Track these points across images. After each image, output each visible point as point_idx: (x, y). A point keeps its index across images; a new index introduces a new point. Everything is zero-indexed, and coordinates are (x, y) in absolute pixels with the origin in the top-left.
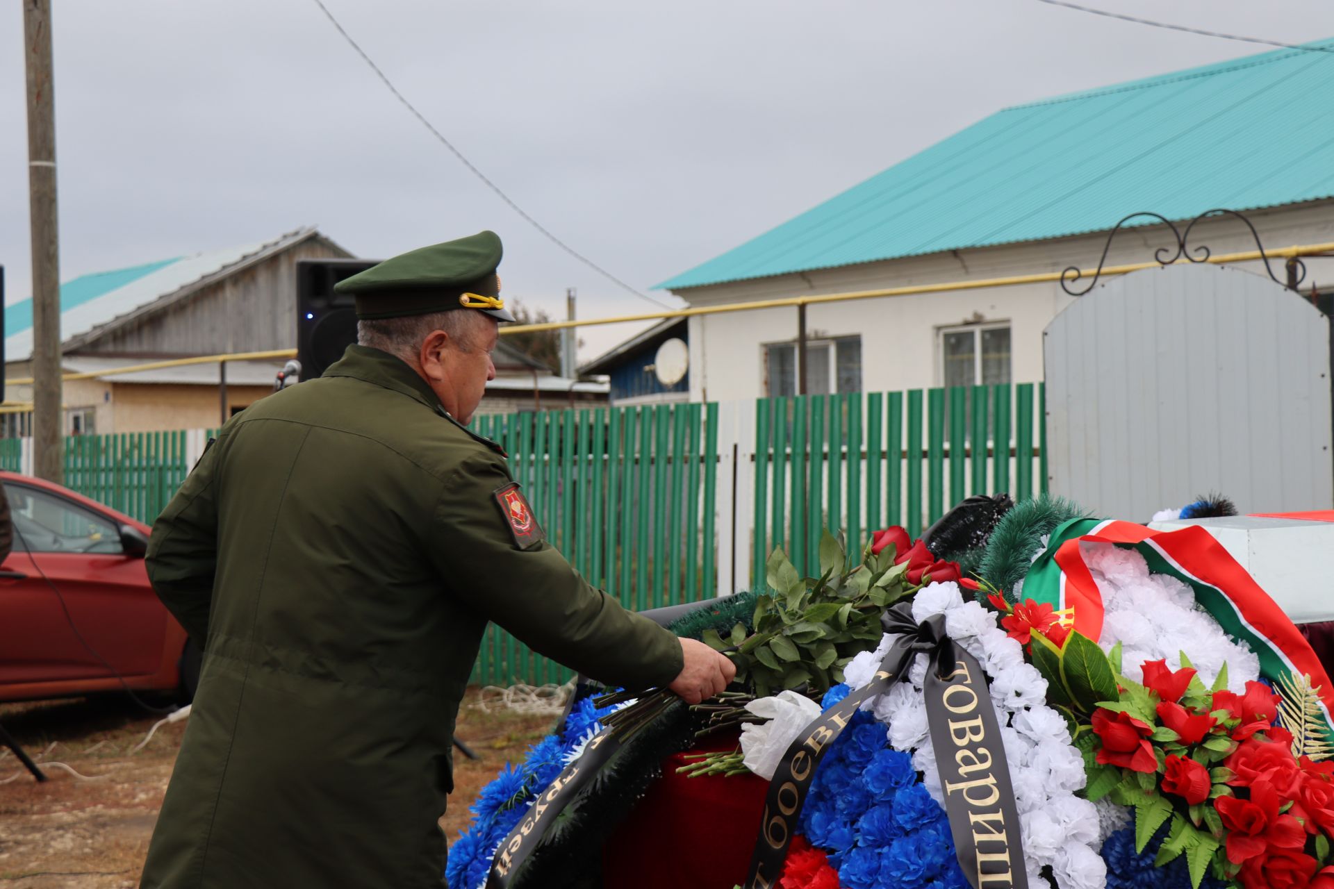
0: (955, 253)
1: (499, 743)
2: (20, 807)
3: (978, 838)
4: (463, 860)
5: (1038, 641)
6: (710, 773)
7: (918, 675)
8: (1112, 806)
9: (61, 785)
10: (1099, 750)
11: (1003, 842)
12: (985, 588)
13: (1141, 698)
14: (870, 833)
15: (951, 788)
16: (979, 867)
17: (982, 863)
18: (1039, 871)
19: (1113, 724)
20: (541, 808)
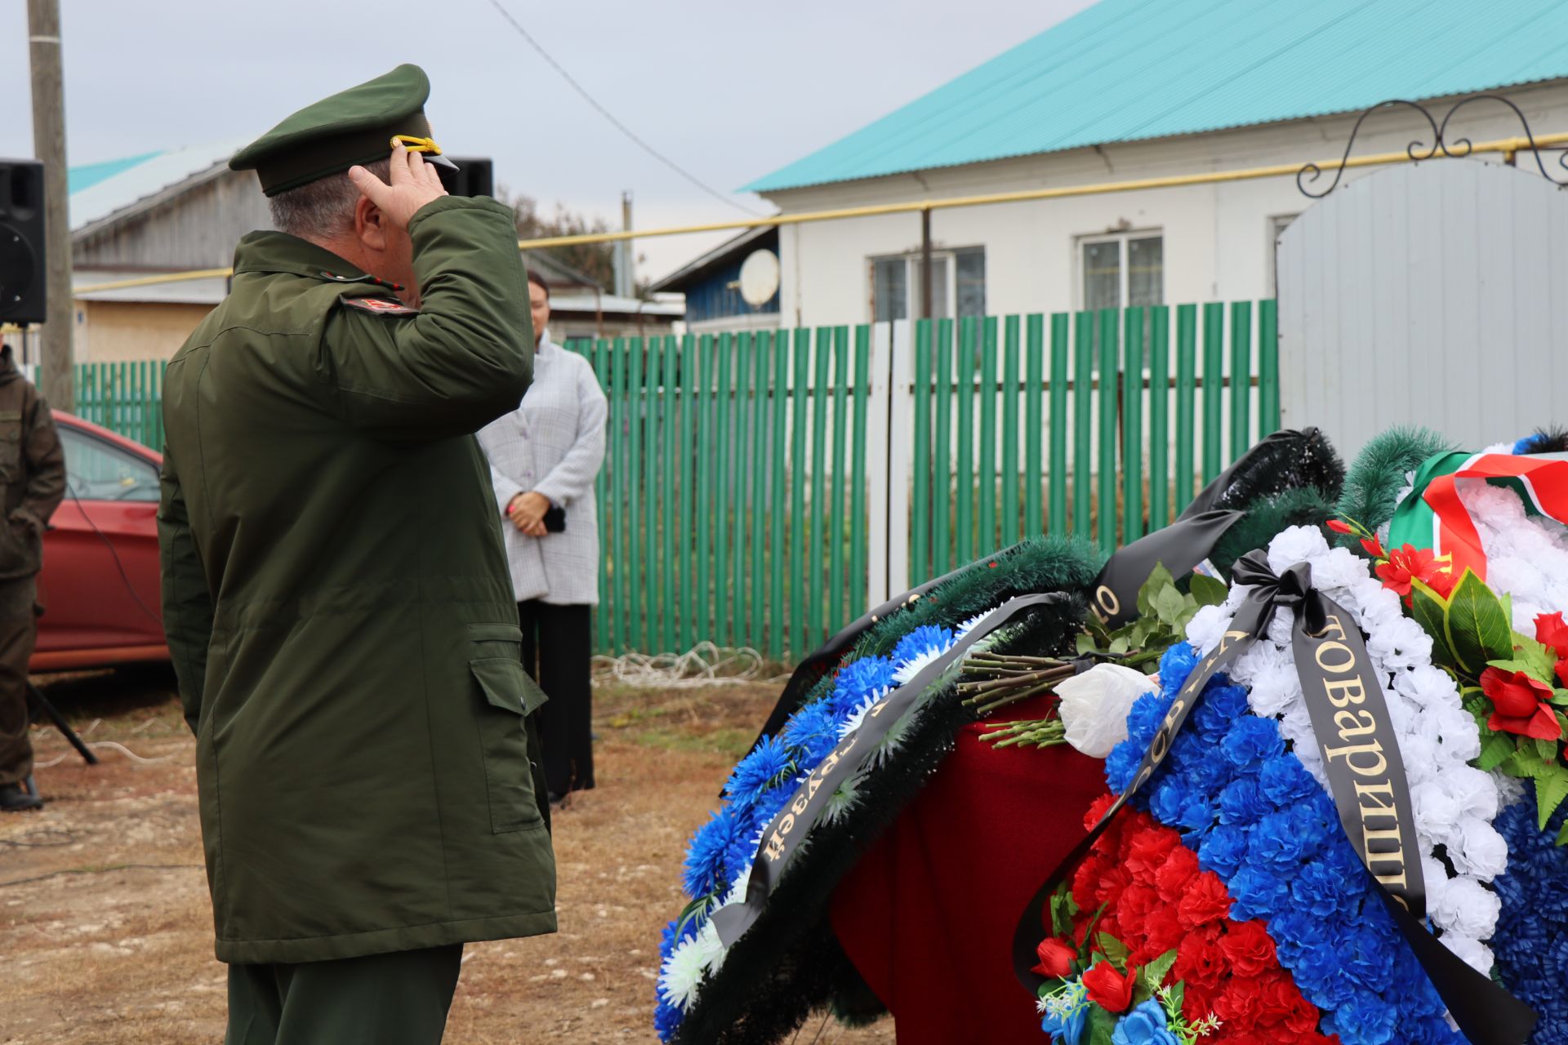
0: (1098, 148)
1: (619, 721)
2: (74, 793)
3: (1366, 812)
4: (717, 844)
5: (1421, 592)
6: (1020, 744)
7: (1280, 631)
8: (1504, 778)
9: (116, 769)
10: (1490, 715)
11: (1393, 817)
12: (1358, 531)
13: (1536, 656)
14: (1234, 809)
15: (1331, 753)
16: (1366, 845)
17: (1369, 841)
18: (1431, 851)
19: (1507, 685)
20: (817, 784)
